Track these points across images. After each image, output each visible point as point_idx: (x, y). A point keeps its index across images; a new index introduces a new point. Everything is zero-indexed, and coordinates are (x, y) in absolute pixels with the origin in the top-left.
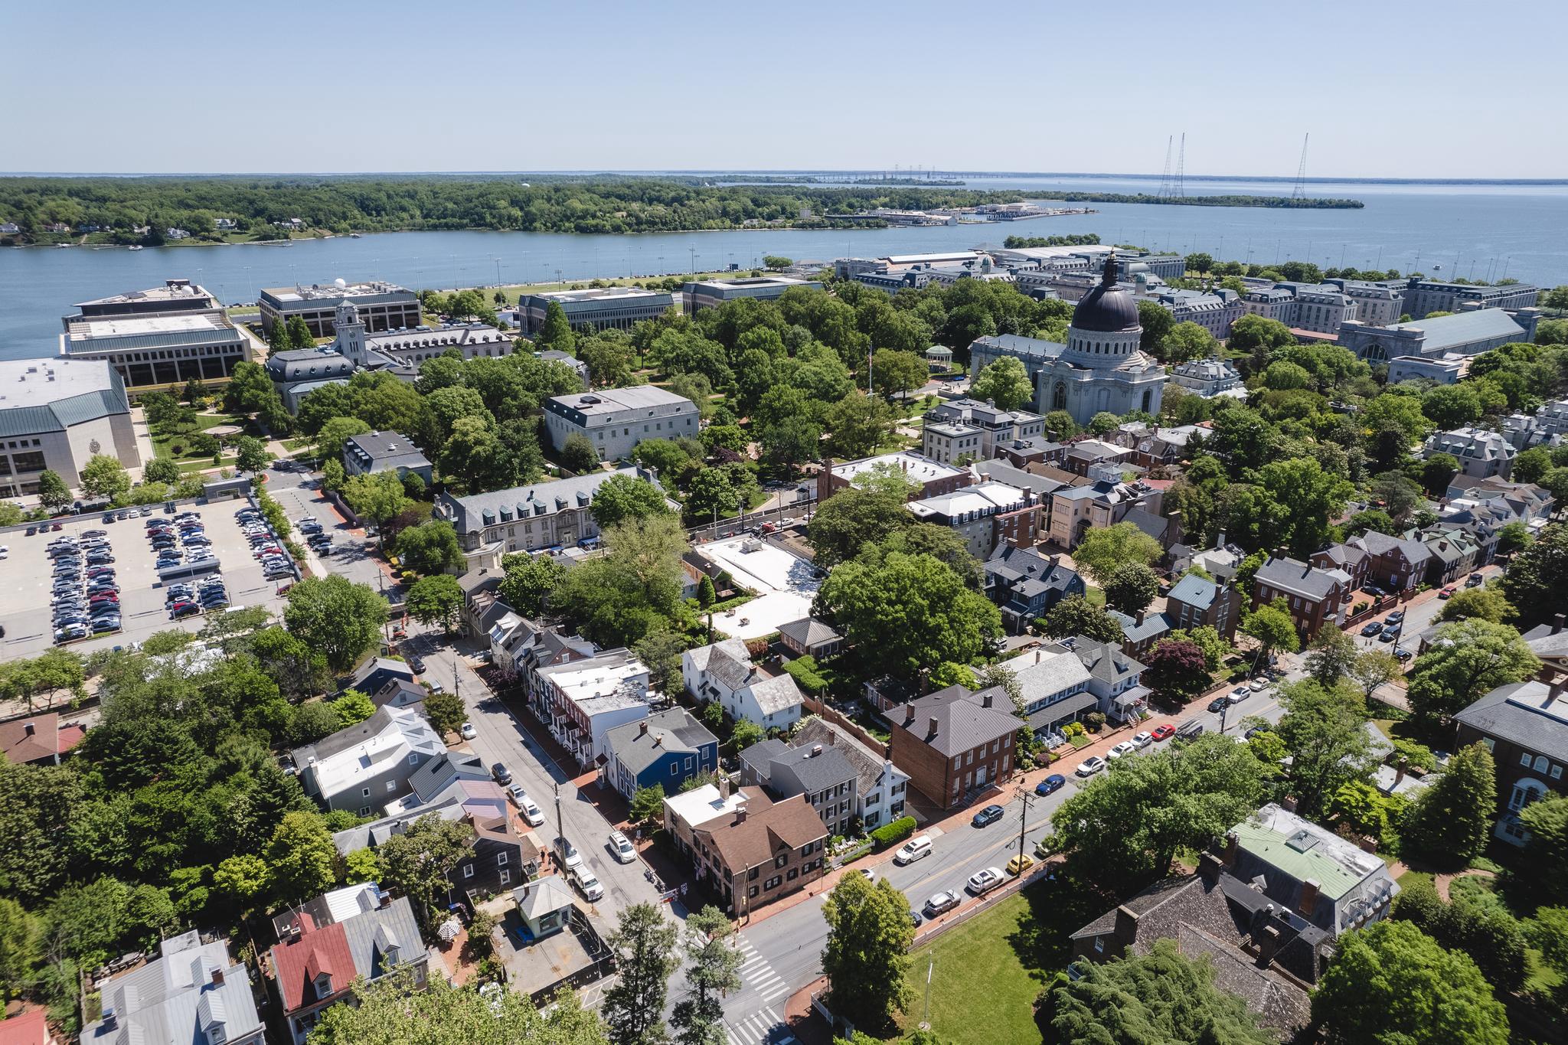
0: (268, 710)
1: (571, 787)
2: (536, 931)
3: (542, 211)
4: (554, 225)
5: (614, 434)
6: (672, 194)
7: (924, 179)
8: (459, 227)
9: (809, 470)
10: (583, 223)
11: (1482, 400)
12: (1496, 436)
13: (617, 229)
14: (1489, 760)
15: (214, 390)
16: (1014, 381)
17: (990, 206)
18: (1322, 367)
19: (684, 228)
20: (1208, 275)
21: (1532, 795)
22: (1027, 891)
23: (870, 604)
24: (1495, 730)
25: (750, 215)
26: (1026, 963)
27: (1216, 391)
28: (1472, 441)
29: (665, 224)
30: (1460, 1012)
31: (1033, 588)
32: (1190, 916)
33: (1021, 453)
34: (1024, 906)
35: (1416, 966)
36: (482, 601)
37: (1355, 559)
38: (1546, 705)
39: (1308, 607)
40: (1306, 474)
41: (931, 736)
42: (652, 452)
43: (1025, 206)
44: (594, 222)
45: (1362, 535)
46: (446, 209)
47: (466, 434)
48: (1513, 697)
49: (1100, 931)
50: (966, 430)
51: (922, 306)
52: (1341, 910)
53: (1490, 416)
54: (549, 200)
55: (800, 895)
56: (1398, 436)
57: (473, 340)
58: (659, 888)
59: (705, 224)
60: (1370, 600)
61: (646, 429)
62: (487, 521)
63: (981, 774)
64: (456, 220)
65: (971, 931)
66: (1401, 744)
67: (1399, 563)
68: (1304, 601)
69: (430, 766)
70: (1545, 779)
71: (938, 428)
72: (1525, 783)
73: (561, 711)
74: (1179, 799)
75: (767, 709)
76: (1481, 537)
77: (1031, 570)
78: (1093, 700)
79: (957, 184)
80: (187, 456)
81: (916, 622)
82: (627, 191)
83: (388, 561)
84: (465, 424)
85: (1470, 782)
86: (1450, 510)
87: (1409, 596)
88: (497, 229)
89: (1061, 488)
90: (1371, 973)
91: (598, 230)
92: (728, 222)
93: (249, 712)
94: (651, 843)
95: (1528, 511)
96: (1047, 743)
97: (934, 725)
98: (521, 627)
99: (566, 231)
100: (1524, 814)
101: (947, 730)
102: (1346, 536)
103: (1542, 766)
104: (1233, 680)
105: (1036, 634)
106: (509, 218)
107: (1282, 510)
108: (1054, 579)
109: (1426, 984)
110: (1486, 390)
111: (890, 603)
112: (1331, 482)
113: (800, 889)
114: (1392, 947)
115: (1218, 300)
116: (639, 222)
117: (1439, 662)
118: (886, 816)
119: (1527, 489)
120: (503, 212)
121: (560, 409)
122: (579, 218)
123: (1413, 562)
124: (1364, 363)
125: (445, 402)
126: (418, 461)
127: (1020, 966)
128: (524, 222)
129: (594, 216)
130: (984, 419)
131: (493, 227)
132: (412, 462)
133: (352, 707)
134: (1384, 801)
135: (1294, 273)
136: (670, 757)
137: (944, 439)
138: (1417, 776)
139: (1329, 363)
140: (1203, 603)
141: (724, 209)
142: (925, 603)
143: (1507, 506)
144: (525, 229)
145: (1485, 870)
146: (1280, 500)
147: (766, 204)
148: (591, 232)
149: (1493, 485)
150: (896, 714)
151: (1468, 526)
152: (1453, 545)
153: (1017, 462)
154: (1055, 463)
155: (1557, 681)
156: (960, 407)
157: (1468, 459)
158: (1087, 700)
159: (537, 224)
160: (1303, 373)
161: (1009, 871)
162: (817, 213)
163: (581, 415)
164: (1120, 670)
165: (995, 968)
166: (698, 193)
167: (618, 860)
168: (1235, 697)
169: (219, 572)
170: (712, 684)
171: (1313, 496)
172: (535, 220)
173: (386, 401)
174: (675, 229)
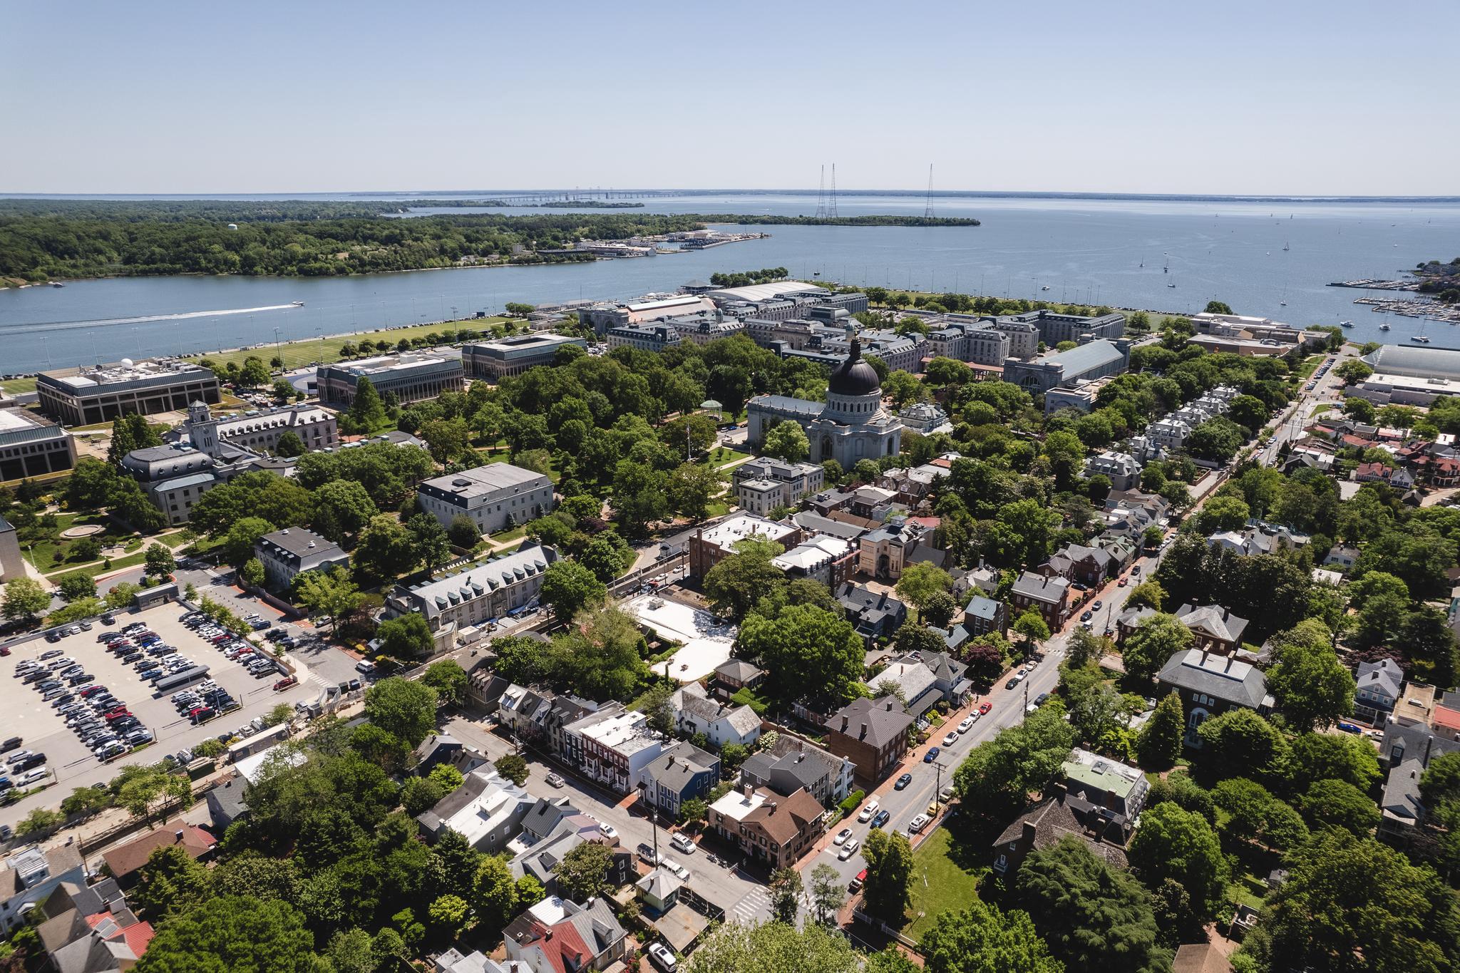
0: (381, 790)
1: (621, 808)
2: (662, 908)
3: (261, 255)
4: (275, 269)
5: (489, 511)
6: (386, 232)
7: (603, 199)
8: (172, 272)
9: (657, 527)
10: (306, 266)
11: (1113, 424)
12: (1128, 456)
13: (341, 272)
14: (1179, 701)
15: (47, 487)
16: (796, 440)
17: (679, 233)
18: (1000, 400)
19: (407, 267)
20: (883, 305)
21: (1200, 719)
22: (944, 825)
23: (793, 649)
24: (1179, 682)
25: (467, 252)
26: (962, 867)
27: (931, 428)
28: (1114, 463)
29: (387, 264)
30: (1203, 841)
31: (874, 616)
32: (1056, 821)
33: (825, 505)
34: (947, 834)
35: (1180, 823)
36: (484, 677)
37: (1066, 566)
38: (1202, 664)
39: (1049, 608)
40: (1030, 512)
41: (863, 736)
42: (545, 530)
43: (710, 232)
44: (318, 265)
45: (1066, 547)
46: (153, 253)
47: (381, 529)
48: (1185, 661)
49: (1012, 838)
50: (771, 485)
51: (688, 364)
52: (1128, 802)
53: (1120, 436)
54: (264, 242)
55: (812, 852)
56: (1069, 463)
57: (302, 421)
58: (722, 865)
59: (427, 263)
60: (1080, 594)
61: (514, 503)
62: (441, 606)
63: (892, 754)
64: (169, 265)
65: (924, 855)
66: (1126, 695)
67: (1093, 566)
68: (1046, 603)
69: (534, 812)
70: (1206, 707)
71: (749, 484)
72: (1196, 711)
73: (592, 755)
74: (1037, 754)
75: (742, 733)
76: (1135, 539)
77: (869, 602)
78: (941, 694)
79: (638, 206)
80: (68, 562)
81: (828, 657)
82: (339, 230)
83: (353, 648)
84: (381, 521)
85: (1172, 716)
86: (1113, 519)
87: (1101, 588)
88: (214, 274)
89: (864, 533)
90: (1160, 830)
91: (323, 273)
92: (448, 261)
93: (367, 794)
94: (700, 836)
95: (1158, 515)
96: (920, 726)
97: (864, 728)
98: (529, 696)
99: (289, 274)
100: (1200, 730)
101: (872, 730)
102: (1056, 549)
103: (1204, 700)
104: (1015, 665)
105: (881, 649)
106: (226, 262)
107: (1018, 538)
108: (887, 608)
109: (1186, 832)
110: (1113, 416)
111: (806, 646)
112: (1047, 515)
113: (811, 849)
114: (1167, 815)
115: (910, 342)
116: (363, 263)
117: (1141, 642)
118: (845, 793)
119: (1154, 498)
120: (219, 256)
121: (436, 492)
122: (301, 261)
123: (1101, 564)
124: (1026, 394)
125: (336, 496)
126: (338, 554)
127: (959, 870)
128: (243, 266)
129: (316, 259)
130: (783, 474)
131: (210, 272)
132: (333, 556)
133: (447, 777)
134: (1126, 735)
135: (951, 303)
136: (698, 776)
137: (756, 494)
138: (1138, 714)
139: (1004, 397)
140: (989, 615)
141: (442, 247)
142: (833, 644)
143: (1146, 514)
144: (245, 273)
145: (1182, 766)
146: (1016, 530)
147: (477, 240)
148: (315, 275)
149: (1132, 496)
150: (834, 723)
151: (1126, 531)
152: (1120, 547)
153: (823, 512)
154: (847, 509)
155: (1206, 649)
156: (761, 465)
157: (1115, 475)
158: (937, 694)
159: (258, 268)
160: (991, 409)
161: (929, 814)
162: (528, 247)
163: (460, 497)
164: (954, 671)
165: (946, 874)
166: (410, 231)
167: (685, 852)
168: (1020, 677)
169: (208, 677)
170: (688, 718)
171: (1036, 526)
172: (254, 265)
173: (282, 500)
174: (398, 269)
